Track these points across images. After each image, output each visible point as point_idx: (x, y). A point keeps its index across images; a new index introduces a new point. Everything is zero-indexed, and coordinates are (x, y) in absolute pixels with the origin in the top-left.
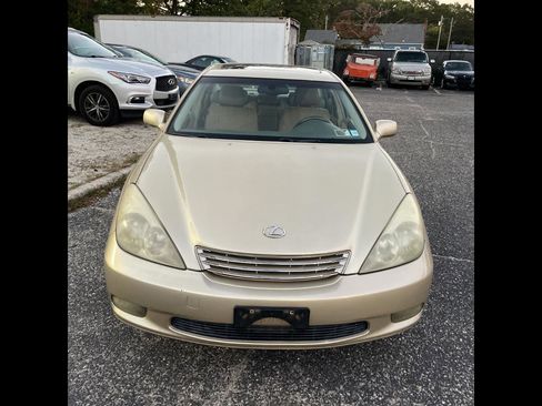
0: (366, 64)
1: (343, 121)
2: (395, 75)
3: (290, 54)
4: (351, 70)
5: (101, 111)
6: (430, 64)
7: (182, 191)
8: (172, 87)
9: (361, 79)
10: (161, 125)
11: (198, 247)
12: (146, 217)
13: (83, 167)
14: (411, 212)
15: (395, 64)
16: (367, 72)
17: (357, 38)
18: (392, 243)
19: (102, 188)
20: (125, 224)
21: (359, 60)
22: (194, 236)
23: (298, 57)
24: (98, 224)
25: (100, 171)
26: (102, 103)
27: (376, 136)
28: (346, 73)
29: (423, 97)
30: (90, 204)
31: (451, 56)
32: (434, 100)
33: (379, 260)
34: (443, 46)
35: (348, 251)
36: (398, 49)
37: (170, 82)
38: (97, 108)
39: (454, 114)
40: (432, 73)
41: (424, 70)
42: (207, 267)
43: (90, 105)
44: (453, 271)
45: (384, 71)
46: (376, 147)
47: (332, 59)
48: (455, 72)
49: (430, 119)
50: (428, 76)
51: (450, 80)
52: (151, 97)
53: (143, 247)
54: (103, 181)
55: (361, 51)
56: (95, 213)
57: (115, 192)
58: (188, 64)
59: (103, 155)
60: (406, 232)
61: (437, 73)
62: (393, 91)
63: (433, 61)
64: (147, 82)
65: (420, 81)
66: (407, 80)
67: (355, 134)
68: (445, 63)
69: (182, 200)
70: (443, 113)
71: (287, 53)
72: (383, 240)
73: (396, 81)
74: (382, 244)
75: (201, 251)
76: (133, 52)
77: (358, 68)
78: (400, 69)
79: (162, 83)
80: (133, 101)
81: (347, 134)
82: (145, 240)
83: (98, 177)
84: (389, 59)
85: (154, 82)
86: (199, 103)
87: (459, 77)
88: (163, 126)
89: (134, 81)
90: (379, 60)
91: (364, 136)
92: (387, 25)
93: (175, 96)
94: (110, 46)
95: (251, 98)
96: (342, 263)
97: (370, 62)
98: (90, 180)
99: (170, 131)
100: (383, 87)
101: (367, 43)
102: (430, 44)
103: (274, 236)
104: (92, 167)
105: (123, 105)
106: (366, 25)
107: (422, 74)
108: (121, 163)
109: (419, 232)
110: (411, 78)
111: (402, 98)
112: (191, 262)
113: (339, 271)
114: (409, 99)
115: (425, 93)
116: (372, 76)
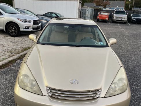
0: (105, 15)
1: (98, 38)
2: (115, 19)
3: (79, 12)
4: (99, 17)
5: (14, 32)
6: (127, 15)
7: (41, 63)
8: (39, 24)
9: (103, 20)
10: (35, 40)
11: (47, 87)
12: (29, 76)
13: (7, 52)
14: (122, 74)
15: (115, 15)
16: (105, 17)
17: (102, 6)
18: (116, 86)
19: (14, 60)
20: (22, 77)
21: (102, 13)
22: (46, 83)
23: (82, 13)
24: (12, 73)
25: (13, 54)
26: (15, 29)
27: (109, 44)
28: (98, 18)
29: (124, 26)
30: (9, 66)
31: (134, 12)
32: (128, 27)
33: (112, 92)
34: (131, 9)
35: (101, 89)
36: (116, 10)
37: (38, 22)
38: (13, 31)
39: (135, 32)
40: (127, 18)
41: (125, 17)
42: (50, 94)
43: (11, 30)
44: (137, 92)
45: (111, 17)
46: (109, 48)
47: (93, 13)
48: (135, 18)
49: (127, 34)
50: (126, 19)
51: (134, 20)
52: (32, 27)
53: (28, 86)
54: (14, 57)
55: (103, 10)
56: (11, 69)
57: (18, 61)
58: (44, 15)
59: (14, 47)
60: (121, 81)
61: (129, 18)
62: (114, 24)
63: (128, 14)
64: (30, 22)
65: (123, 21)
66: (119, 20)
67: (102, 44)
68: (132, 14)
69: (41, 67)
70: (132, 32)
71: (78, 11)
72: (113, 84)
73: (115, 21)
74: (113, 86)
75: (48, 89)
76: (26, 11)
77: (102, 16)
78: (116, 16)
79: (35, 22)
80: (25, 28)
81: (99, 44)
82: (29, 84)
83: (13, 56)
84: (113, 13)
85: (32, 22)
86: (48, 32)
87: (137, 19)
88: (36, 41)
89: (26, 22)
90: (109, 13)
91: (105, 45)
92: (112, 1)
93: (40, 26)
94: (18, 9)
95: (66, 29)
96: (99, 93)
97: (106, 14)
98: (10, 57)
99: (38, 42)
100: (111, 22)
101: (105, 7)
102: (126, 8)
103: (74, 83)
104: (11, 52)
105: (22, 30)
106: (104, 1)
107: (124, 18)
108: (20, 51)
109: (125, 82)
110: (120, 20)
111: (117, 26)
112: (45, 92)
113: (97, 96)
114: (120, 27)
115: (125, 25)
116: (107, 19)
